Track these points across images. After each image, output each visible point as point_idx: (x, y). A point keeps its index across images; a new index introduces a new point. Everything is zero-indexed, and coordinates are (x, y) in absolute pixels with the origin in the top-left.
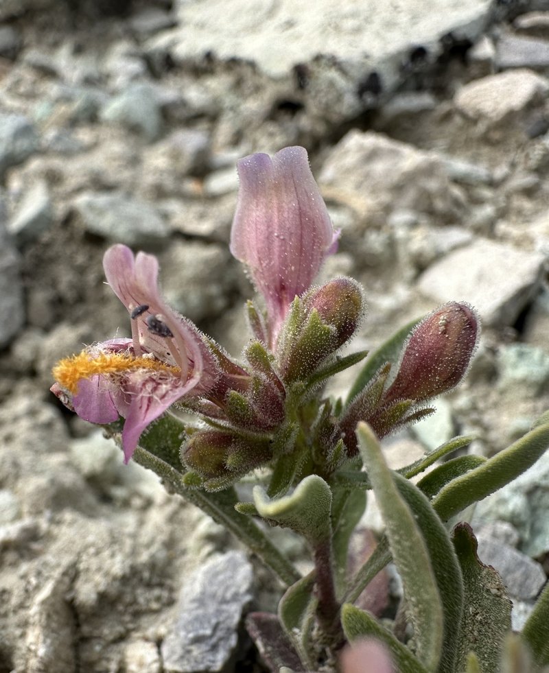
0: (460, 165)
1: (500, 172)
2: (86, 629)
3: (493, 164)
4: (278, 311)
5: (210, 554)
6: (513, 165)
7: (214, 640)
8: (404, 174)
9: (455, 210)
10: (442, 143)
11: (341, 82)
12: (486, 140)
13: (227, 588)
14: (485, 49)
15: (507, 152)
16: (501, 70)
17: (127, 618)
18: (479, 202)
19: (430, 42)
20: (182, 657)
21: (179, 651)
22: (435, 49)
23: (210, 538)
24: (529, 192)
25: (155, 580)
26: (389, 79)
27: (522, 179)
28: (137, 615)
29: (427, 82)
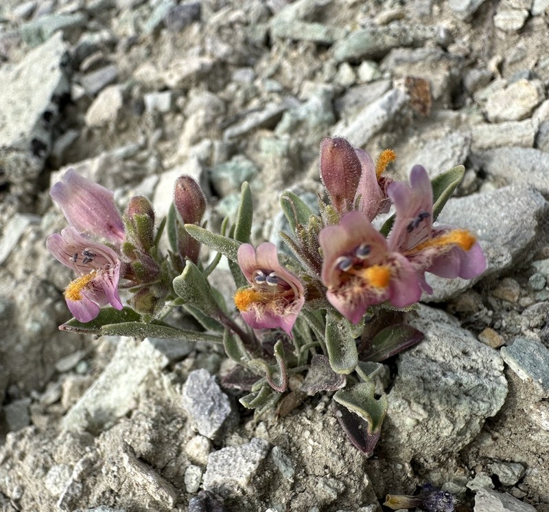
0: (119, 151)
1: (141, 140)
2: (160, 464)
3: (134, 139)
4: (117, 237)
5: (181, 389)
6: (144, 132)
7: (217, 403)
8: (96, 174)
9: (138, 173)
10: (99, 148)
11: (22, 156)
12: (119, 132)
13: (202, 385)
14: (78, 92)
15: (135, 129)
16: (96, 95)
17: (173, 441)
18: (145, 161)
19: (48, 106)
20: (212, 425)
21: (208, 424)
22: (54, 108)
23: (174, 382)
24: (163, 138)
25: (169, 419)
26: (45, 137)
27: (154, 136)
28: (176, 437)
29: (63, 126)
